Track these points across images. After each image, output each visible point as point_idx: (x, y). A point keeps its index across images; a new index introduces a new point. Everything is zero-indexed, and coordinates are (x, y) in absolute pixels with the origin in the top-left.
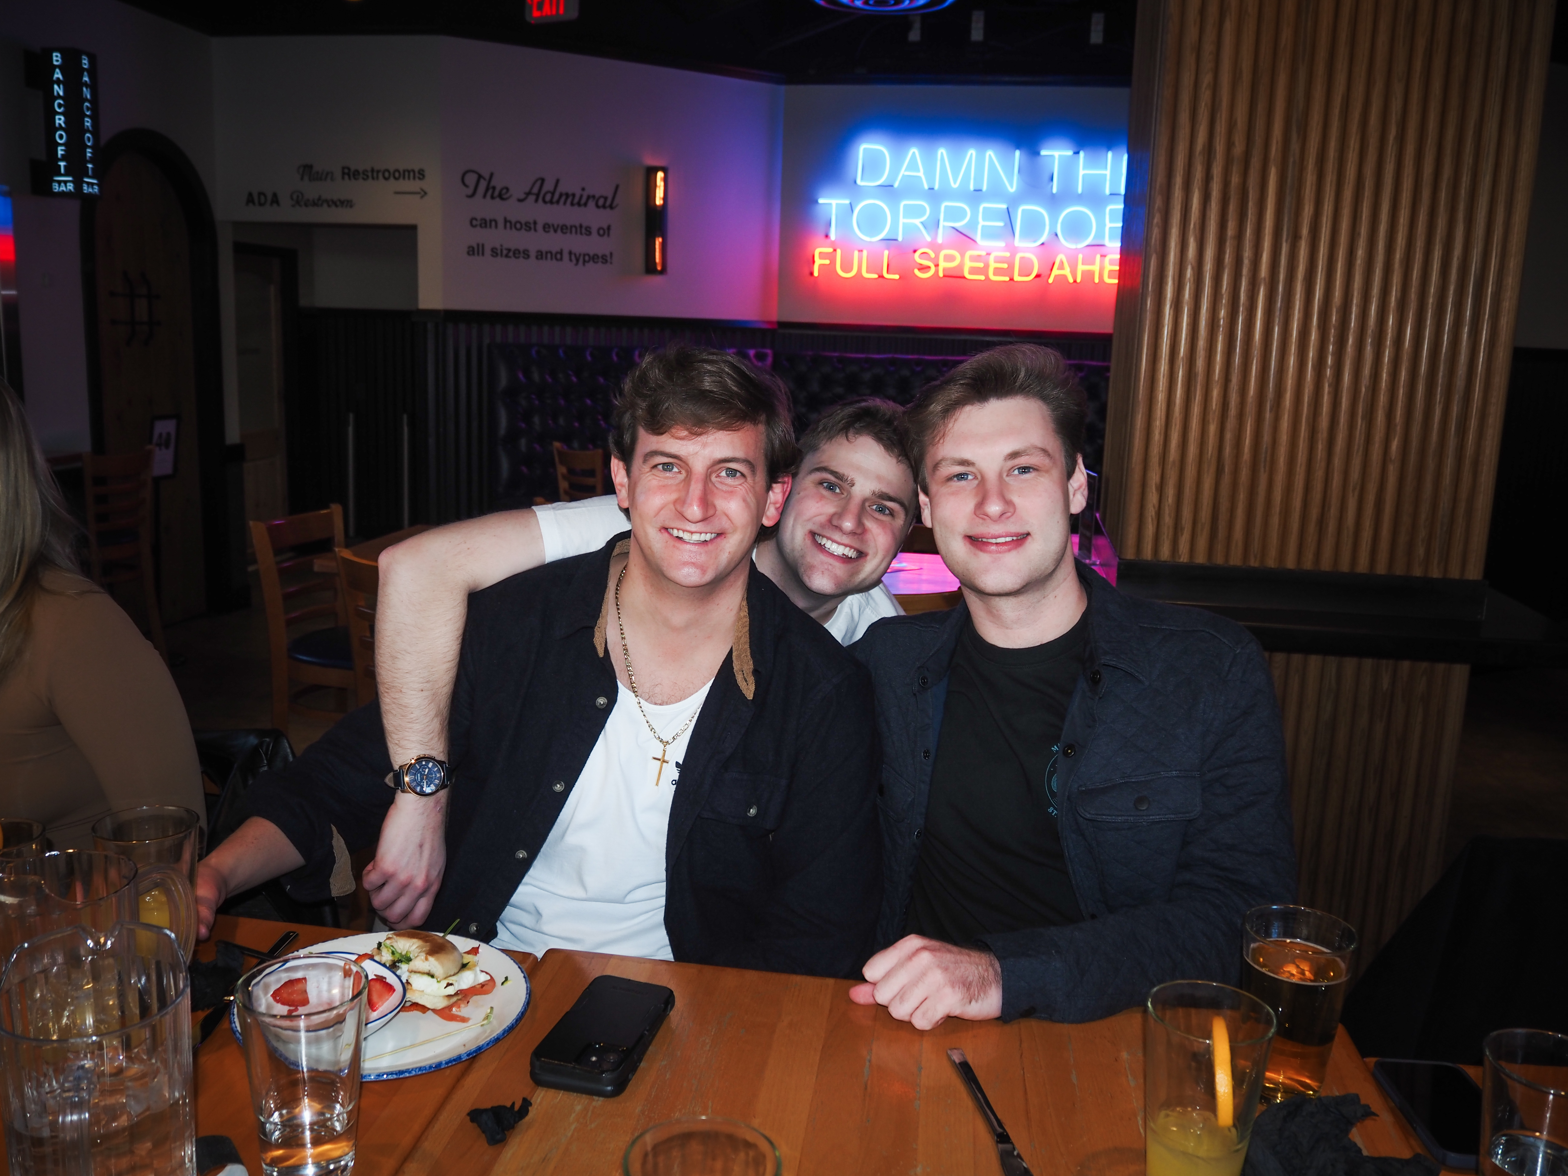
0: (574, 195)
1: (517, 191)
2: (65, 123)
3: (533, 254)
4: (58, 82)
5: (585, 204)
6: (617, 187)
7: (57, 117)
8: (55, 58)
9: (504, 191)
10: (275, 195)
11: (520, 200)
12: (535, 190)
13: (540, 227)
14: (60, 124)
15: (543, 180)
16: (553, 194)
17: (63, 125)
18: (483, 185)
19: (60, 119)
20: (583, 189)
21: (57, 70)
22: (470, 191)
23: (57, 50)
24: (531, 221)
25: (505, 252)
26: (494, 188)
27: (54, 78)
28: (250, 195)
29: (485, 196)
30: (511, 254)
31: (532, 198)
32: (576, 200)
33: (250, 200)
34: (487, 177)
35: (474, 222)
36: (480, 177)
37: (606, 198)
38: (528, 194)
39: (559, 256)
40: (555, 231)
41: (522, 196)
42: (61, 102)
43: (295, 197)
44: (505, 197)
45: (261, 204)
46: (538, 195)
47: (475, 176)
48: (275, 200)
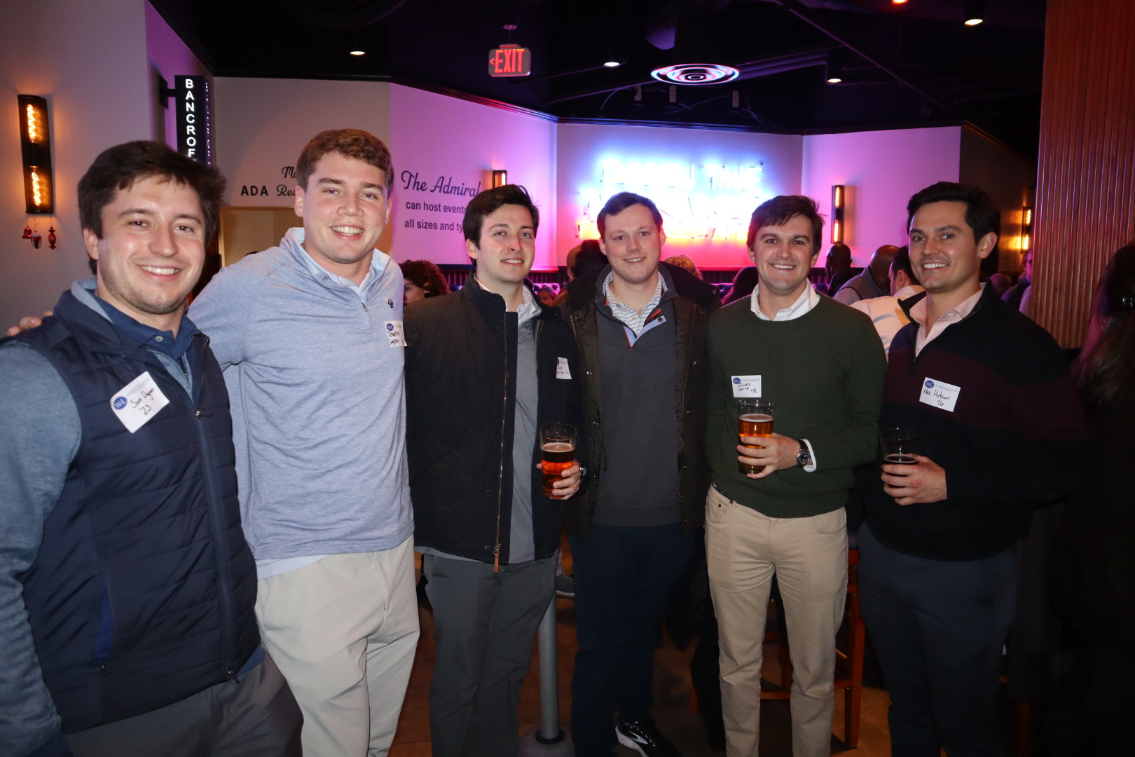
0: (459, 188)
1: (430, 186)
2: (195, 131)
3: (439, 226)
4: (190, 101)
5: (465, 194)
6: (480, 182)
7: (188, 127)
8: (187, 84)
9: (424, 185)
10: (264, 188)
11: (432, 191)
12: (439, 185)
13: (442, 208)
14: (191, 132)
15: (443, 178)
16: (448, 187)
17: (194, 133)
18: (413, 180)
19: (191, 128)
20: (463, 184)
21: (189, 92)
22: (406, 185)
23: (189, 77)
24: (438, 205)
25: (425, 225)
26: (418, 183)
27: (187, 98)
28: (245, 187)
29: (413, 189)
30: (427, 226)
31: (438, 189)
32: (460, 192)
33: (244, 191)
34: (415, 176)
35: (409, 206)
36: (411, 175)
37: (474, 190)
38: (436, 187)
39: (452, 227)
40: (450, 211)
41: (433, 189)
42: (193, 116)
43: (280, 189)
44: (424, 188)
45: (252, 194)
46: (441, 187)
47: (409, 175)
48: (264, 191)
